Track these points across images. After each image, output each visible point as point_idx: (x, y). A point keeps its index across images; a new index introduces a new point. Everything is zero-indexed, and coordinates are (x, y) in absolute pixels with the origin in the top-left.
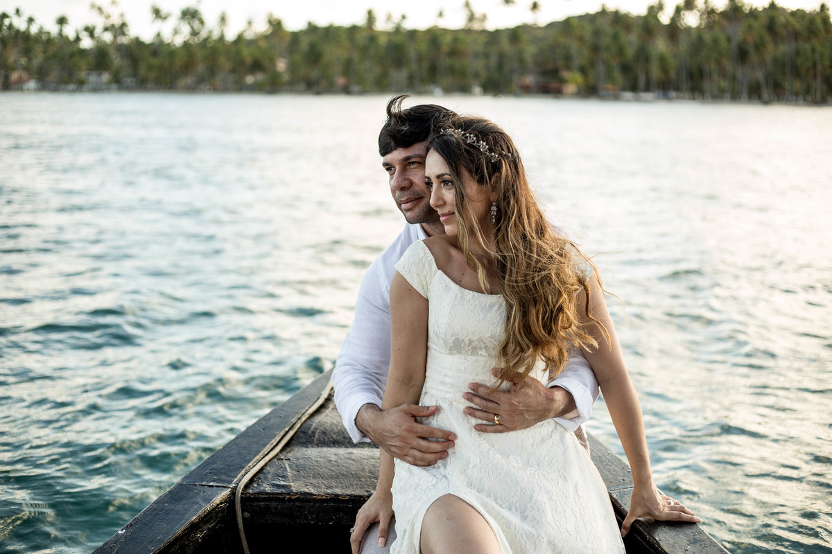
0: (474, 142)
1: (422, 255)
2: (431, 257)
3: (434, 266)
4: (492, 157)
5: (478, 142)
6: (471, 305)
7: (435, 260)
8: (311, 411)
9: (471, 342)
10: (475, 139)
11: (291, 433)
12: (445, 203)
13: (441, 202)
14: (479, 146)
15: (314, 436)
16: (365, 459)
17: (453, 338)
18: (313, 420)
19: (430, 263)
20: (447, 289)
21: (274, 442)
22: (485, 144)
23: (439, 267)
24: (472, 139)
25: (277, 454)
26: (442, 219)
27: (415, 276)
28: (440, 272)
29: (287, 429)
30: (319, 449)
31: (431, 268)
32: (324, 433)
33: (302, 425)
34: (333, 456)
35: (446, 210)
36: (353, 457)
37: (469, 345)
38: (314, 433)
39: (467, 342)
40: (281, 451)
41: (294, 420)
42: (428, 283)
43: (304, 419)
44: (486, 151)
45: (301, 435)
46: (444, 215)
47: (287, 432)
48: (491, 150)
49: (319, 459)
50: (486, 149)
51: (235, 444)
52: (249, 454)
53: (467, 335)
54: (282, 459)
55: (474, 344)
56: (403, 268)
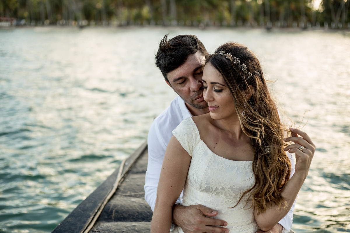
0: (239, 64)
1: (192, 129)
2: (197, 132)
3: (199, 137)
4: (249, 74)
5: (241, 64)
6: (220, 166)
7: (200, 134)
8: (109, 197)
9: (216, 189)
10: (239, 61)
11: (99, 213)
12: (214, 100)
13: (212, 99)
14: (242, 67)
15: (112, 214)
16: (143, 230)
17: (206, 186)
18: (110, 203)
19: (196, 135)
20: (206, 153)
21: (90, 220)
22: (245, 66)
23: (202, 139)
24: (237, 61)
25: (92, 228)
26: (210, 109)
27: (186, 142)
28: (202, 141)
29: (96, 211)
30: (116, 223)
31: (196, 139)
32: (117, 212)
33: (105, 207)
34: (125, 228)
35: (214, 104)
36: (136, 229)
37: (215, 191)
38: (112, 212)
39: (214, 189)
40: (94, 225)
41: (100, 205)
42: (193, 148)
43: (105, 203)
44: (246, 71)
45: (105, 214)
46: (211, 107)
47: (97, 213)
48: (248, 70)
49: (117, 231)
50: (246, 69)
51: (67, 222)
52: (76, 229)
53: (215, 185)
54: (95, 231)
55: (218, 191)
56: (179, 136)
